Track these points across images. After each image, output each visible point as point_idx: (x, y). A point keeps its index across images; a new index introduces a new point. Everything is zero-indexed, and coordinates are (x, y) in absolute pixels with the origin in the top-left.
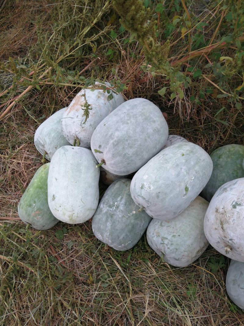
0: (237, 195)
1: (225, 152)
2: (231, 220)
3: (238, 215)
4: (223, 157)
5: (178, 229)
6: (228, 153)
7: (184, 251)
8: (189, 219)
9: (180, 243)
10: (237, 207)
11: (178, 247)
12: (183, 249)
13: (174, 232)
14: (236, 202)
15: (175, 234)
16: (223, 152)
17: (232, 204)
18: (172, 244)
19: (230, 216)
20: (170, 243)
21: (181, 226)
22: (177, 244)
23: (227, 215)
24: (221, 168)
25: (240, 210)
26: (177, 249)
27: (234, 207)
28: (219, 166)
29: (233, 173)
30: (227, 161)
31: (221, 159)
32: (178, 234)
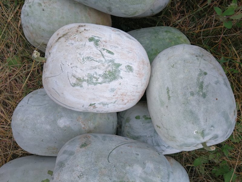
0: (111, 40)
1: (175, 34)
2: (70, 41)
3: (80, 46)
4: (169, 34)
5: (51, 6)
6: (176, 37)
7: (31, 24)
8: (71, 16)
9: (36, 15)
10: (92, 43)
11: (30, 14)
12: (32, 22)
13: (44, 3)
14: (100, 41)
15: (43, 4)
16: (175, 33)
17: (95, 37)
18: (30, 6)
19: (76, 38)
20: (31, 4)
21: (56, 8)
22: (32, 12)
23: (77, 35)
24: (154, 37)
25: (89, 46)
26: (28, 15)
27: (91, 40)
28: (156, 35)
29: (152, 50)
30: (165, 38)
31: (165, 34)
32: (45, 8)
